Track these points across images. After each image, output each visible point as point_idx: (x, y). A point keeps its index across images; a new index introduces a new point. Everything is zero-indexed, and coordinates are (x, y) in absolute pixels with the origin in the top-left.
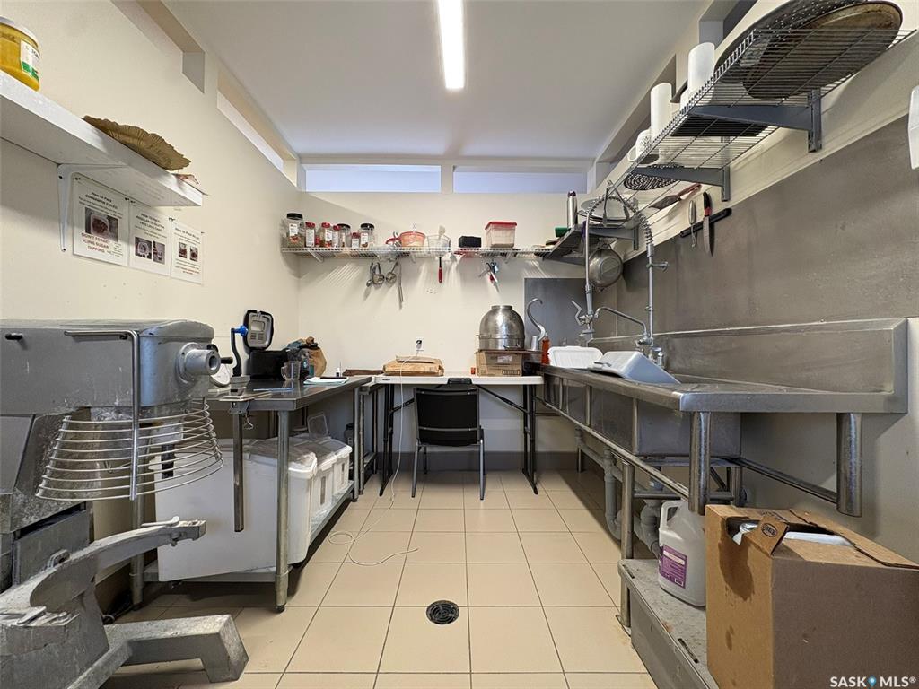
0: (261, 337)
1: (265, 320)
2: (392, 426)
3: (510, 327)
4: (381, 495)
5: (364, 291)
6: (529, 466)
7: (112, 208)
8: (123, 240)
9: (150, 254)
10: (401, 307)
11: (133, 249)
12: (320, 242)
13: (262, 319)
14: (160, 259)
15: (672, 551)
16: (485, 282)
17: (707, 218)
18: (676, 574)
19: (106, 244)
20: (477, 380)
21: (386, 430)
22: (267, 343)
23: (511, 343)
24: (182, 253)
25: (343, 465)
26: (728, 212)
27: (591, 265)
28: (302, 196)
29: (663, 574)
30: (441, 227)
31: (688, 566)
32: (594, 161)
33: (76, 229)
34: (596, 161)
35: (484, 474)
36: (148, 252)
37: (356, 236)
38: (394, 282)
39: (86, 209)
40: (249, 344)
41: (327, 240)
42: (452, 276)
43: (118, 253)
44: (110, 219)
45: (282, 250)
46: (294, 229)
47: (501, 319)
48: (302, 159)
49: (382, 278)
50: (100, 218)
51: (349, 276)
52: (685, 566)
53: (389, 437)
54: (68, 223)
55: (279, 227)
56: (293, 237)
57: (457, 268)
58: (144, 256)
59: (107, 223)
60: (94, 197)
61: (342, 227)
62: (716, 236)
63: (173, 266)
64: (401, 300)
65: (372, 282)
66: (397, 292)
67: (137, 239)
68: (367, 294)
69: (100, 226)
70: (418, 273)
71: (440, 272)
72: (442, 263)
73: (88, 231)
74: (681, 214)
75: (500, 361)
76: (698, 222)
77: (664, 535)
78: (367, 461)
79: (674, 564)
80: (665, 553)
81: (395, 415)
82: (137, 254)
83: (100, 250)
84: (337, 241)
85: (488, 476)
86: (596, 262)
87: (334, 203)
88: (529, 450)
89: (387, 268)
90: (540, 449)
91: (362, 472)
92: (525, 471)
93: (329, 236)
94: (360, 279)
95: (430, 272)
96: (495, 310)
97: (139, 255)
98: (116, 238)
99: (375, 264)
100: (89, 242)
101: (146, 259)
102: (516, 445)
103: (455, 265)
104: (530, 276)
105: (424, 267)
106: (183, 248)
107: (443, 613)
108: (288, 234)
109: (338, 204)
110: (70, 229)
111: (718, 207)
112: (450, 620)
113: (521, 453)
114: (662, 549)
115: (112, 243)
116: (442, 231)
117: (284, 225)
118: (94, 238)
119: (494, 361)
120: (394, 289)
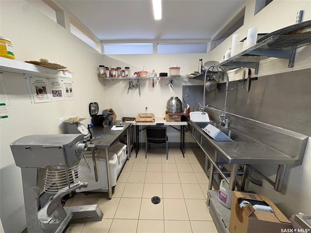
0: (95, 111)
1: (96, 105)
2: (138, 135)
3: (177, 105)
4: (136, 158)
5: (127, 91)
6: (182, 147)
7: (43, 84)
8: (48, 93)
9: (57, 95)
10: (140, 96)
11: (52, 95)
12: (111, 75)
13: (95, 105)
14: (61, 95)
15: (222, 193)
16: (169, 86)
17: (249, 78)
18: (224, 199)
19: (44, 96)
20: (166, 123)
21: (137, 137)
22: (97, 112)
23: (177, 111)
24: (67, 91)
25: (124, 151)
26: (256, 78)
27: (206, 84)
28: (103, 57)
29: (220, 198)
30: (153, 70)
31: (227, 198)
32: (210, 39)
33: (34, 95)
34: (211, 40)
35: (168, 150)
36: (56, 94)
37: (123, 71)
38: (137, 88)
39: (36, 87)
40: (92, 114)
41: (114, 74)
42: (157, 85)
43: (48, 98)
44: (43, 87)
45: (98, 79)
46: (102, 72)
47: (174, 102)
48: (102, 42)
49: (133, 86)
50: (40, 88)
51: (122, 86)
52: (226, 198)
53: (138, 139)
54: (31, 93)
55: (96, 70)
56: (102, 74)
57: (159, 82)
58: (56, 96)
59: (43, 89)
60: (37, 81)
61: (118, 69)
62: (251, 85)
63: (65, 96)
64: (140, 94)
65: (130, 87)
66: (138, 91)
67: (53, 91)
68: (128, 92)
69: (41, 91)
70: (145, 84)
71: (153, 83)
72: (154, 81)
73: (37, 94)
74: (240, 73)
75: (173, 117)
76: (245, 78)
77: (221, 188)
78: (131, 147)
79: (223, 197)
80: (221, 193)
81: (139, 133)
82: (53, 96)
83: (42, 99)
84: (117, 74)
85: (169, 150)
86: (208, 84)
87: (116, 59)
88: (182, 142)
89: (134, 83)
90: (186, 141)
91: (130, 151)
92: (181, 149)
93: (114, 73)
94: (125, 87)
95: (150, 83)
96: (172, 99)
97: (54, 96)
98: (46, 93)
99: (131, 81)
100: (39, 97)
101: (57, 97)
102: (178, 140)
103: (158, 81)
104: (184, 84)
105: (147, 82)
106: (67, 89)
107: (156, 200)
108: (100, 73)
109: (117, 59)
110: (32, 95)
111: (253, 76)
112: (158, 203)
113: (180, 143)
114: (220, 192)
115: (45, 95)
116: (154, 71)
117: (98, 70)
118: (40, 95)
119: (172, 117)
120: (137, 90)
